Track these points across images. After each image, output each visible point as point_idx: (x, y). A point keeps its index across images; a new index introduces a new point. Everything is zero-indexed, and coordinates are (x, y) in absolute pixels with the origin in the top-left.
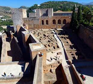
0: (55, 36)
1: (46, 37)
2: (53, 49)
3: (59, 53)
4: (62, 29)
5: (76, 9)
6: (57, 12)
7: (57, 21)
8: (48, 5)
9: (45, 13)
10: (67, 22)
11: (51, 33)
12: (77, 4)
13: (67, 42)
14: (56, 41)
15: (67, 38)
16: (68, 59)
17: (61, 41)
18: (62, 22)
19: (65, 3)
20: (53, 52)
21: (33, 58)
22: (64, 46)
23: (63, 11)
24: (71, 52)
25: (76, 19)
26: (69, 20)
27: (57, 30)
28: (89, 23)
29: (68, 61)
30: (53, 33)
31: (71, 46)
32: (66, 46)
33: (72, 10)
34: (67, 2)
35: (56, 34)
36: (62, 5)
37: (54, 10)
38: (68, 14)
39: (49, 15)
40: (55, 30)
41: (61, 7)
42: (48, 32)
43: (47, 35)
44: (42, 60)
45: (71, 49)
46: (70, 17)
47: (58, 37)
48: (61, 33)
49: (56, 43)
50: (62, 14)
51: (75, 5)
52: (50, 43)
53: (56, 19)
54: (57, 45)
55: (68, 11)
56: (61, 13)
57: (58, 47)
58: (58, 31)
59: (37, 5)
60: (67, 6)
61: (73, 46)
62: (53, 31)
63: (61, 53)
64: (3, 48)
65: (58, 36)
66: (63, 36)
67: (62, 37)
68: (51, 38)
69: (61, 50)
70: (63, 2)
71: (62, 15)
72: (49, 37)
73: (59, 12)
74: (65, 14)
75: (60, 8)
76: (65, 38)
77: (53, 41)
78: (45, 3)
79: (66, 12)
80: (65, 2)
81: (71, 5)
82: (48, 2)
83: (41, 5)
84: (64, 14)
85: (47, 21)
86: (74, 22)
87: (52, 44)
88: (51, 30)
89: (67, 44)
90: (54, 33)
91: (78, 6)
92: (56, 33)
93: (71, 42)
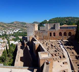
0: (61, 46)
1: (53, 47)
4: (68, 41)
6: (63, 26)
7: (63, 34)
8: (55, 20)
9: (53, 27)
10: (72, 34)
11: (58, 44)
13: (73, 53)
14: (62, 50)
15: (73, 49)
16: (74, 70)
17: (66, 51)
21: (41, 65)
22: (70, 56)
23: (68, 25)
24: (77, 63)
26: (74, 32)
27: (63, 41)
29: (74, 71)
30: (59, 43)
31: (76, 56)
32: (72, 56)
33: (76, 24)
34: (71, 17)
36: (67, 20)
37: (60, 25)
38: (73, 27)
39: (56, 29)
40: (61, 41)
41: (67, 22)
42: (55, 43)
43: (54, 45)
44: (49, 68)
45: (77, 60)
46: (75, 30)
47: (64, 47)
48: (67, 44)
49: (62, 53)
52: (56, 52)
53: (62, 32)
54: (63, 55)
55: (73, 25)
57: (64, 57)
58: (64, 42)
59: (46, 21)
61: (78, 56)
62: (60, 42)
63: (66, 62)
64: (17, 54)
65: (64, 46)
67: (68, 48)
68: (58, 48)
69: (67, 60)
70: (68, 17)
72: (56, 47)
73: (65, 26)
74: (70, 28)
75: (65, 22)
77: (59, 51)
78: (53, 19)
79: (71, 26)
80: (70, 17)
81: (76, 20)
82: (55, 18)
83: (49, 20)
85: (54, 33)
87: (58, 53)
88: (58, 41)
89: (72, 54)
90: (61, 43)
92: (62, 44)
93: (77, 53)
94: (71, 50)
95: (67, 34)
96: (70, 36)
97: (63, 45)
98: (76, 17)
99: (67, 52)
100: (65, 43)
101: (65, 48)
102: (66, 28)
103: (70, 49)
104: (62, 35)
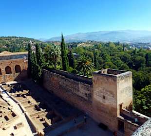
0: (5, 96)
2: (5, 121)
3: (18, 125)
4: (16, 82)
5: (33, 48)
6: (2, 54)
7: (3, 70)
10: (22, 69)
12: (33, 40)
13: (29, 102)
14: (8, 104)
15: (27, 95)
16: (37, 131)
17: (17, 102)
18: (13, 70)
19: (12, 39)
20: (6, 127)
22: (24, 110)
23: (12, 52)
24: (39, 117)
25: (35, 62)
26: (24, 65)
27: (5, 84)
28: (55, 66)
29: (37, 133)
31: (36, 106)
32: (28, 109)
33: (26, 50)
34: (16, 37)
35: (6, 93)
36: (8, 42)
38: (21, 56)
40: (2, 86)
41: (8, 46)
45: (38, 112)
46: (26, 60)
47: (10, 97)
48: (15, 89)
49: (9, 109)
50: (11, 57)
51: (31, 42)
54: (12, 111)
55: (21, 51)
56: (8, 56)
57: (14, 115)
58: (9, 86)
60: (17, 43)
61: (39, 105)
63: (21, 124)
65: (10, 94)
66: (19, 93)
67: (18, 96)
69: (21, 118)
70: (11, 38)
71: (11, 59)
73: (6, 55)
74: (16, 57)
75: (5, 47)
76: (23, 96)
77: (1, 107)
79: (18, 53)
80: (13, 37)
81: (24, 42)
84: (14, 57)
86: (32, 67)
90: (2, 90)
91: (35, 43)
92: (5, 91)
93: (35, 100)
94: (24, 97)
95: (12, 70)
96: (18, 73)
97: (8, 93)
98: (24, 37)
99: (19, 104)
100: (11, 87)
101: (12, 97)
102: (9, 58)
103: (22, 97)
104: (3, 74)
